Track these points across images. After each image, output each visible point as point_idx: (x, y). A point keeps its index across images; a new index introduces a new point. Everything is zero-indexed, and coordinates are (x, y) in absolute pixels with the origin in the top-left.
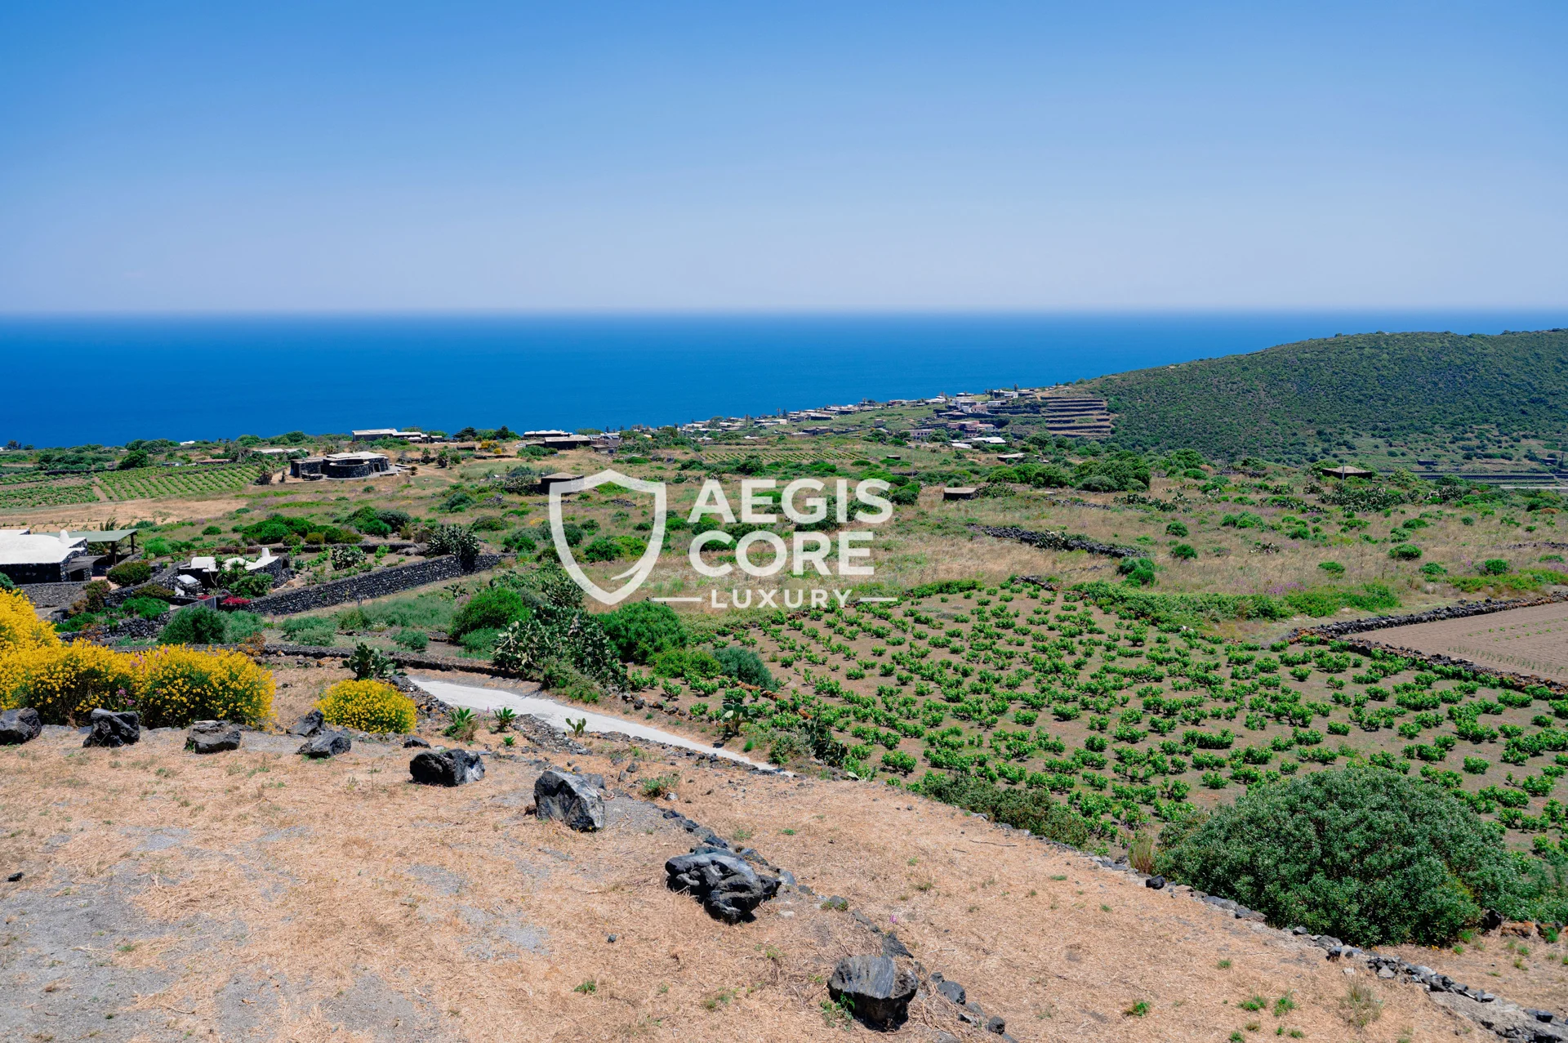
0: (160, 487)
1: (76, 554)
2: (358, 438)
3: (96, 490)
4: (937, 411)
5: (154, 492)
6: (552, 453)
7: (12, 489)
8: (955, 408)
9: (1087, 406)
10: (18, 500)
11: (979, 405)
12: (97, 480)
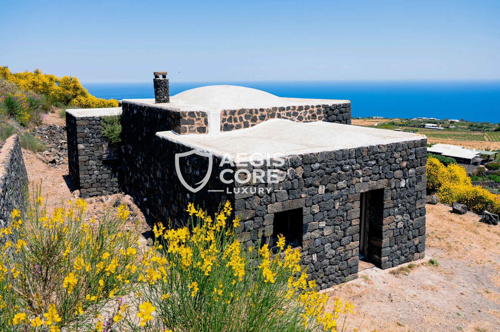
1: (476, 157)
3: (485, 137)
7: (460, 133)
10: (461, 137)
12: (486, 134)
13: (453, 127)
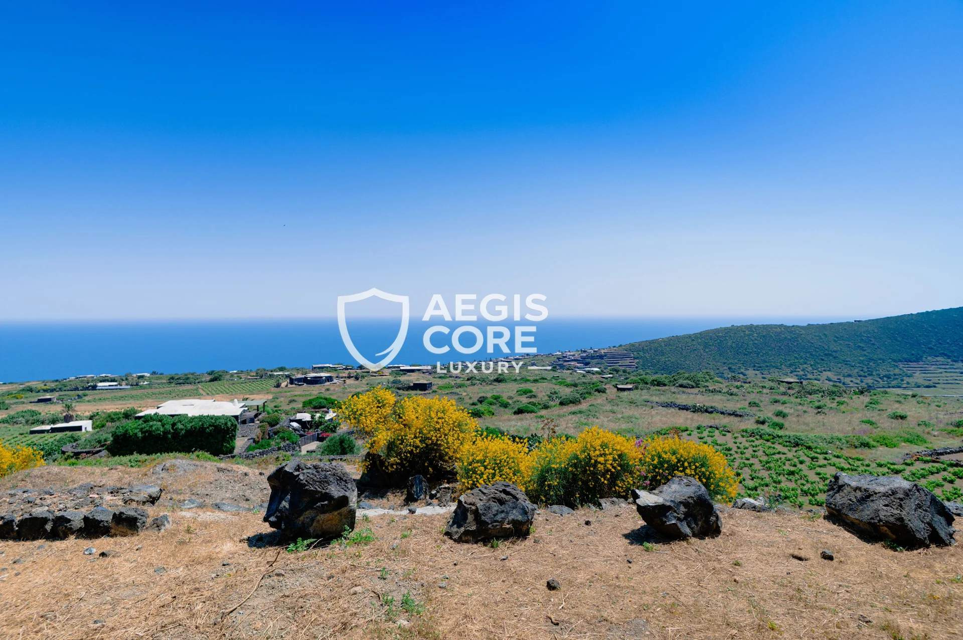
0: (230, 389)
2: (315, 368)
3: (201, 391)
4: (558, 358)
5: (228, 391)
6: (405, 374)
8: (566, 357)
9: (624, 357)
10: (165, 395)
11: (576, 355)
12: (200, 387)
13: (146, 383)
